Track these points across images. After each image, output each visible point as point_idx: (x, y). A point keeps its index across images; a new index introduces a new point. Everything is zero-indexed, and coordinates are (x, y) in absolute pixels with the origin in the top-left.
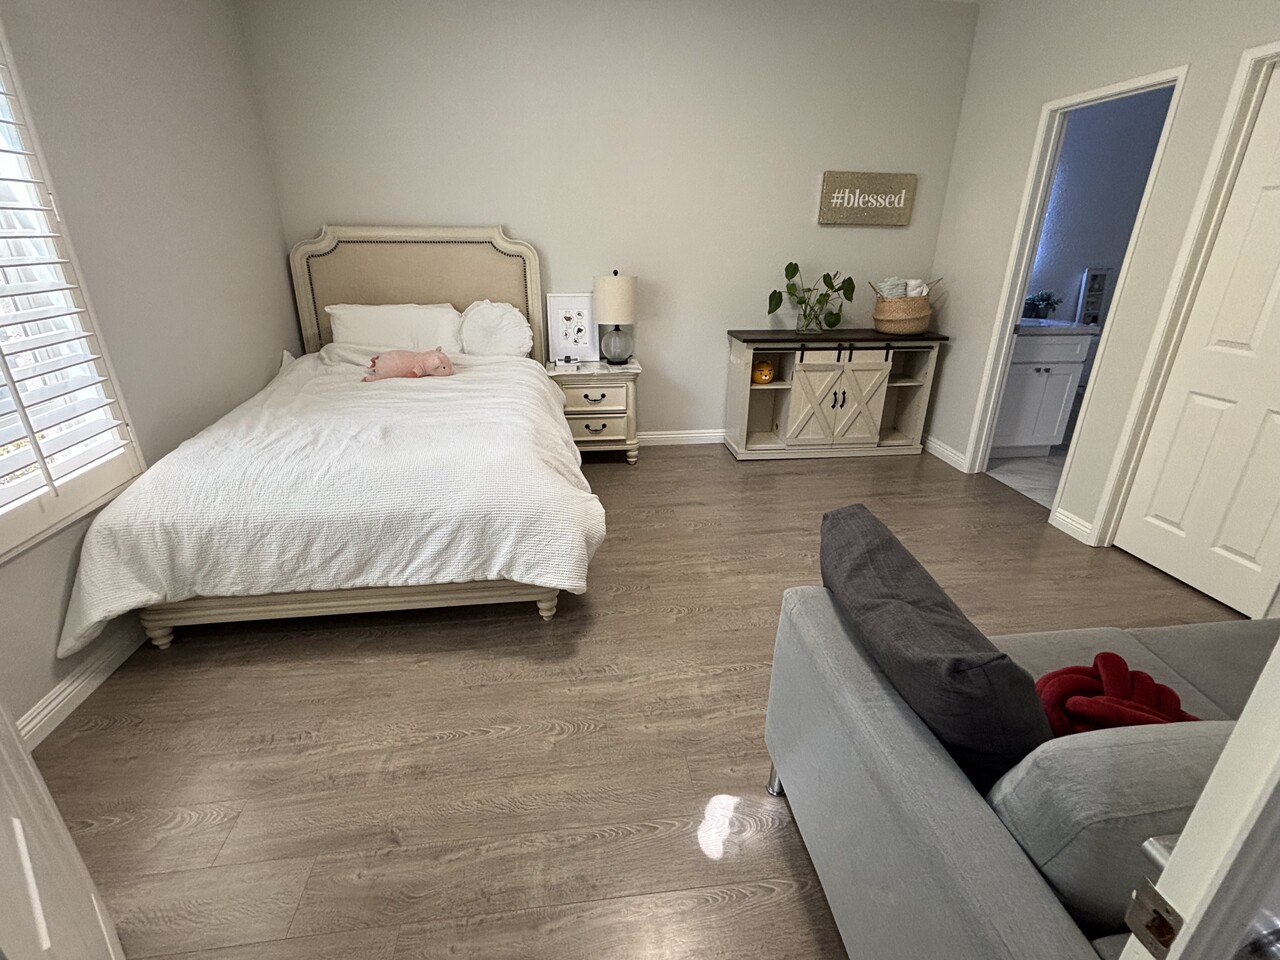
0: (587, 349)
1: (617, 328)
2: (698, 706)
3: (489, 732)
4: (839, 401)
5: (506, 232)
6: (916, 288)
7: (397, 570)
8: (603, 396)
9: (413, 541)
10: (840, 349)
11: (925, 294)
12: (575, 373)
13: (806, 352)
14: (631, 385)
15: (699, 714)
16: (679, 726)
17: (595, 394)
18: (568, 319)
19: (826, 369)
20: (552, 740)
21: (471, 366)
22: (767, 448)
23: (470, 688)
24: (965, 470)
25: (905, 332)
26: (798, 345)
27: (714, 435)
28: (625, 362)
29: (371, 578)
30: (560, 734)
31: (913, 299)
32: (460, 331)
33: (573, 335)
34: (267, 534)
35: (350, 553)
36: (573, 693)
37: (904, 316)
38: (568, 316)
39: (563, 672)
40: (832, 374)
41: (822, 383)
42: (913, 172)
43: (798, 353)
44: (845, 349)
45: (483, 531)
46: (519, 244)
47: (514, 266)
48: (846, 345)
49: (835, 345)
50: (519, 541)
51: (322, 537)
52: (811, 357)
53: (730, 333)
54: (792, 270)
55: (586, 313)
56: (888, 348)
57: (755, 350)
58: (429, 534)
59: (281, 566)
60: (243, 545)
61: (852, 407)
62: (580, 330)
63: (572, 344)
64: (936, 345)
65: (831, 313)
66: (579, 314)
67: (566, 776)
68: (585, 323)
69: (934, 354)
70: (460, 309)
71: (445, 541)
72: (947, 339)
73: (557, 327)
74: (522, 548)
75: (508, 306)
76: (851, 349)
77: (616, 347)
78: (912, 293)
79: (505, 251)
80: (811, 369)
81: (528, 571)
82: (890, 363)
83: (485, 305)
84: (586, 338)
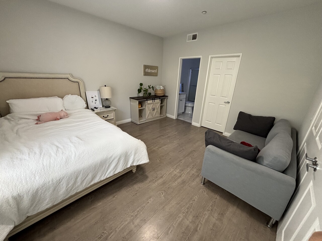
0: (99, 104)
1: (107, 99)
2: (179, 175)
3: (149, 202)
4: (154, 109)
5: (72, 76)
6: (162, 88)
7: (104, 175)
8: (108, 116)
9: (107, 165)
10: (153, 100)
11: (163, 88)
12: (100, 111)
14: (114, 112)
15: (180, 176)
16: (180, 180)
17: (106, 116)
18: (92, 98)
19: (151, 104)
20: (162, 196)
21: (72, 113)
23: (134, 196)
24: (175, 119)
25: (162, 95)
26: (146, 100)
27: (129, 120)
28: (110, 107)
29: (96, 180)
30: (162, 194)
31: (162, 90)
32: (63, 104)
33: (94, 102)
34: (61, 182)
35: (90, 176)
36: (156, 185)
37: (161, 93)
38: (92, 97)
39: (150, 182)
40: (152, 105)
41: (151, 107)
42: (157, 66)
43: (146, 101)
44: (154, 100)
45: (126, 156)
46: (77, 79)
47: (76, 85)
48: (154, 99)
49: (152, 99)
50: (135, 155)
51: (81, 174)
52: (149, 102)
53: (130, 98)
54: (141, 84)
55: (97, 96)
56: (160, 99)
57: (139, 101)
58: (112, 162)
59: (67, 190)
60: (52, 189)
61: (156, 110)
62: (96, 100)
63: (94, 104)
64: (166, 97)
65: (149, 93)
66: (95, 96)
67: (172, 201)
68: (97, 98)
69: (166, 99)
70: (62, 98)
71: (117, 162)
72: (168, 96)
73: (89, 100)
74: (136, 157)
75: (77, 96)
76: (155, 99)
77: (107, 103)
79: (72, 81)
80: (149, 104)
81: (137, 162)
82: (160, 101)
83: (70, 96)
84: (98, 102)
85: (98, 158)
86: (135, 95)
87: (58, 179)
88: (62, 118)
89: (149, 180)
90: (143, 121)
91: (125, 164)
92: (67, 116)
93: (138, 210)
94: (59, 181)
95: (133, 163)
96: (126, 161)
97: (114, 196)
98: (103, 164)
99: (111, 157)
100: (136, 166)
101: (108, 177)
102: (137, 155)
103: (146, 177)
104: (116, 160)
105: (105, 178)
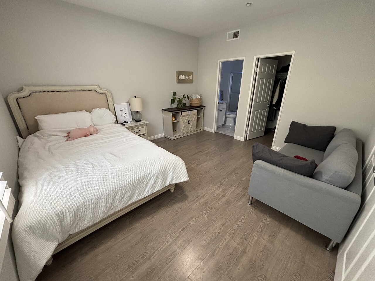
0: (128, 118)
1: (137, 112)
2: (222, 194)
3: (191, 223)
4: (189, 122)
5: (99, 87)
6: (198, 97)
7: (142, 194)
8: (139, 131)
9: (146, 183)
10: (188, 111)
11: (200, 98)
12: (131, 126)
13: (182, 112)
14: (146, 126)
15: (224, 196)
16: (223, 200)
17: (137, 130)
18: (122, 111)
19: (187, 115)
21: (101, 129)
23: (174, 216)
24: (214, 132)
25: (198, 106)
26: (180, 111)
27: (162, 135)
28: (141, 121)
29: (134, 199)
30: (205, 215)
32: (92, 119)
34: (100, 200)
35: (128, 195)
36: (198, 205)
37: (198, 103)
38: (121, 110)
39: (190, 202)
40: (187, 117)
41: (186, 119)
42: (192, 71)
43: (181, 113)
45: (164, 173)
46: (105, 90)
47: (104, 97)
48: (189, 110)
49: (187, 110)
51: (119, 192)
52: (184, 113)
53: (162, 110)
54: (175, 94)
55: (126, 108)
56: (196, 110)
57: (172, 113)
58: (150, 180)
59: (106, 209)
60: (92, 207)
61: (192, 123)
62: (125, 114)
63: (124, 118)
64: (203, 108)
65: (184, 103)
67: (217, 222)
68: (127, 111)
69: (203, 109)
70: (90, 112)
71: (155, 180)
72: (205, 106)
73: (119, 113)
74: (174, 174)
75: (105, 109)
76: (190, 110)
77: (138, 117)
78: (198, 98)
79: (100, 93)
80: (183, 116)
81: (176, 180)
83: (98, 110)
84: (128, 115)
85: (136, 176)
86: (168, 106)
87: (97, 196)
88: (92, 134)
89: (189, 199)
90: (178, 135)
91: (164, 182)
92: (97, 131)
93: (180, 230)
94: (98, 200)
95: (172, 180)
96: (165, 179)
97: (153, 217)
98: (140, 182)
99: (149, 174)
100: (174, 185)
102: (176, 172)
103: (186, 197)
104: (155, 177)
105: (143, 197)
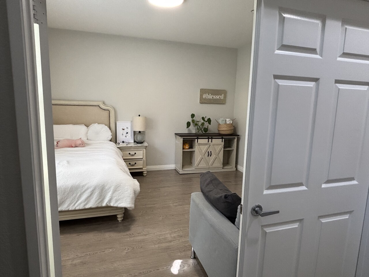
0: (130, 139)
1: (140, 132)
3: (105, 251)
5: (104, 103)
6: (229, 121)
7: (73, 204)
8: (135, 153)
9: (79, 194)
10: (208, 138)
11: (231, 123)
12: (126, 146)
14: (144, 150)
17: (132, 153)
19: (205, 144)
20: (126, 252)
22: (188, 170)
23: (97, 241)
26: (196, 137)
27: (172, 166)
28: (142, 143)
30: (128, 250)
31: (228, 124)
32: (87, 133)
33: (125, 134)
36: (131, 240)
37: (226, 129)
38: (124, 128)
40: (207, 146)
42: (225, 89)
43: (196, 140)
44: (210, 138)
46: (109, 107)
52: (200, 141)
53: (176, 134)
54: (193, 116)
55: (129, 127)
57: (183, 139)
62: (127, 133)
64: (236, 137)
65: (205, 128)
66: (127, 128)
67: (131, 260)
68: (129, 131)
69: (236, 140)
70: (87, 126)
71: (90, 194)
72: (239, 135)
74: (114, 195)
75: (103, 125)
77: (139, 138)
78: (228, 123)
79: (103, 109)
80: (200, 144)
81: (116, 202)
82: (223, 143)
83: (96, 125)
86: (185, 130)
88: (77, 146)
91: (100, 200)
92: (83, 145)
93: (88, 253)
95: (110, 201)
98: (74, 191)
99: (84, 186)
101: (77, 208)
104: (90, 190)
